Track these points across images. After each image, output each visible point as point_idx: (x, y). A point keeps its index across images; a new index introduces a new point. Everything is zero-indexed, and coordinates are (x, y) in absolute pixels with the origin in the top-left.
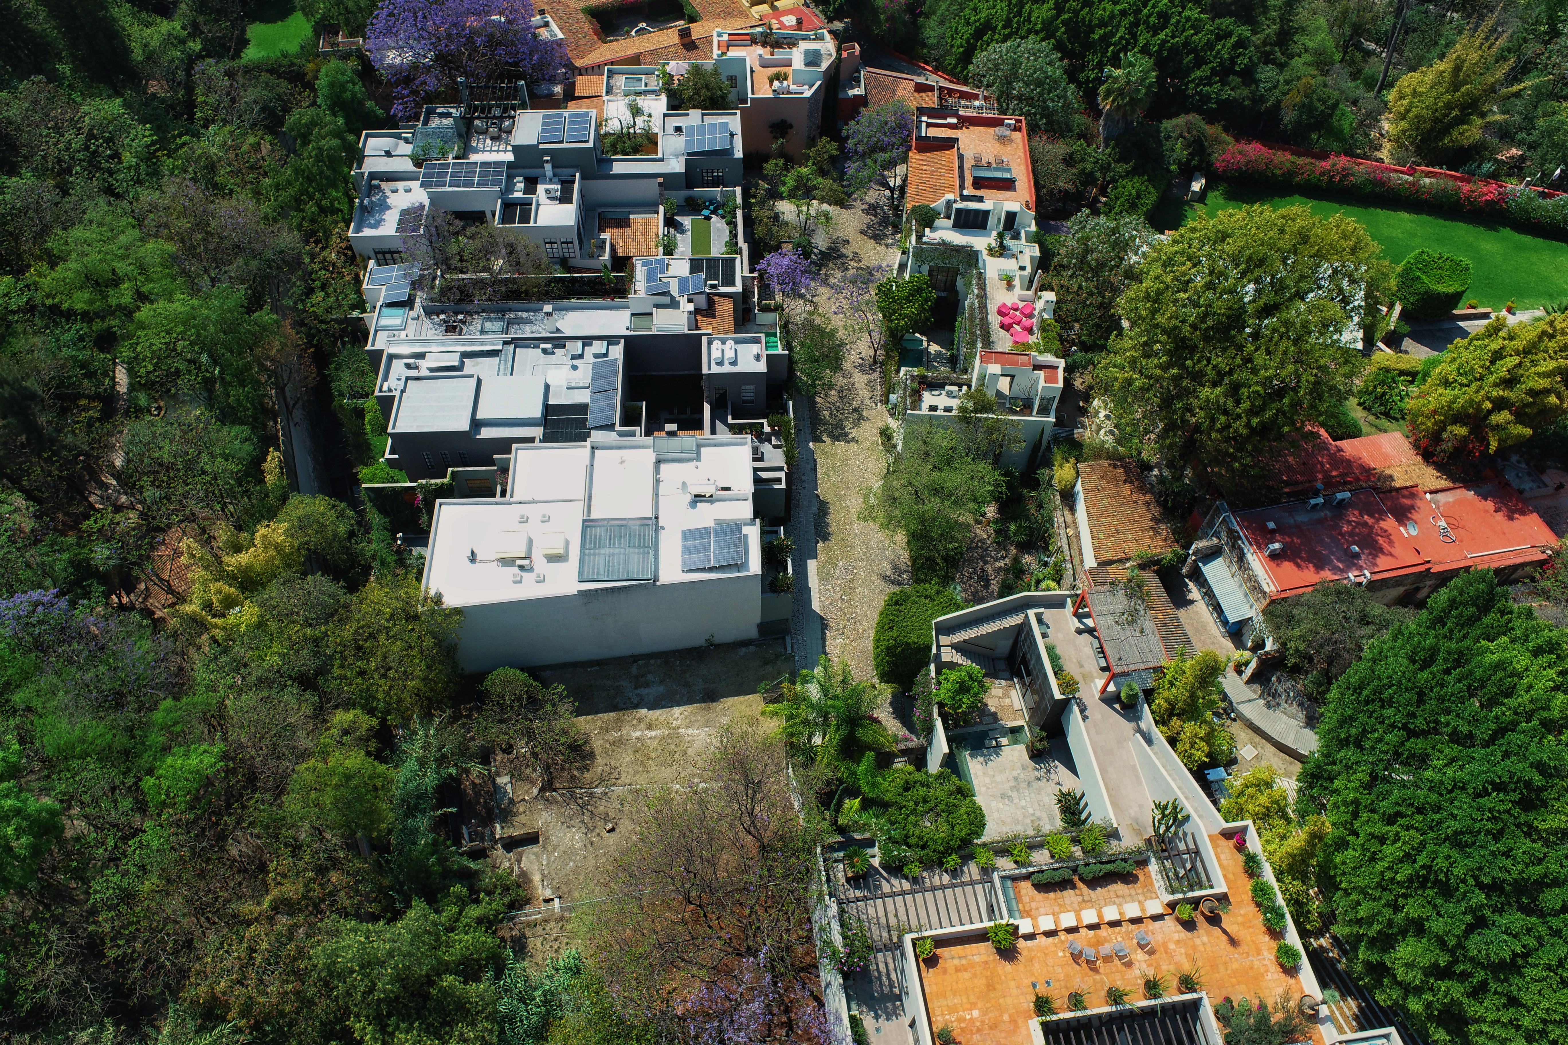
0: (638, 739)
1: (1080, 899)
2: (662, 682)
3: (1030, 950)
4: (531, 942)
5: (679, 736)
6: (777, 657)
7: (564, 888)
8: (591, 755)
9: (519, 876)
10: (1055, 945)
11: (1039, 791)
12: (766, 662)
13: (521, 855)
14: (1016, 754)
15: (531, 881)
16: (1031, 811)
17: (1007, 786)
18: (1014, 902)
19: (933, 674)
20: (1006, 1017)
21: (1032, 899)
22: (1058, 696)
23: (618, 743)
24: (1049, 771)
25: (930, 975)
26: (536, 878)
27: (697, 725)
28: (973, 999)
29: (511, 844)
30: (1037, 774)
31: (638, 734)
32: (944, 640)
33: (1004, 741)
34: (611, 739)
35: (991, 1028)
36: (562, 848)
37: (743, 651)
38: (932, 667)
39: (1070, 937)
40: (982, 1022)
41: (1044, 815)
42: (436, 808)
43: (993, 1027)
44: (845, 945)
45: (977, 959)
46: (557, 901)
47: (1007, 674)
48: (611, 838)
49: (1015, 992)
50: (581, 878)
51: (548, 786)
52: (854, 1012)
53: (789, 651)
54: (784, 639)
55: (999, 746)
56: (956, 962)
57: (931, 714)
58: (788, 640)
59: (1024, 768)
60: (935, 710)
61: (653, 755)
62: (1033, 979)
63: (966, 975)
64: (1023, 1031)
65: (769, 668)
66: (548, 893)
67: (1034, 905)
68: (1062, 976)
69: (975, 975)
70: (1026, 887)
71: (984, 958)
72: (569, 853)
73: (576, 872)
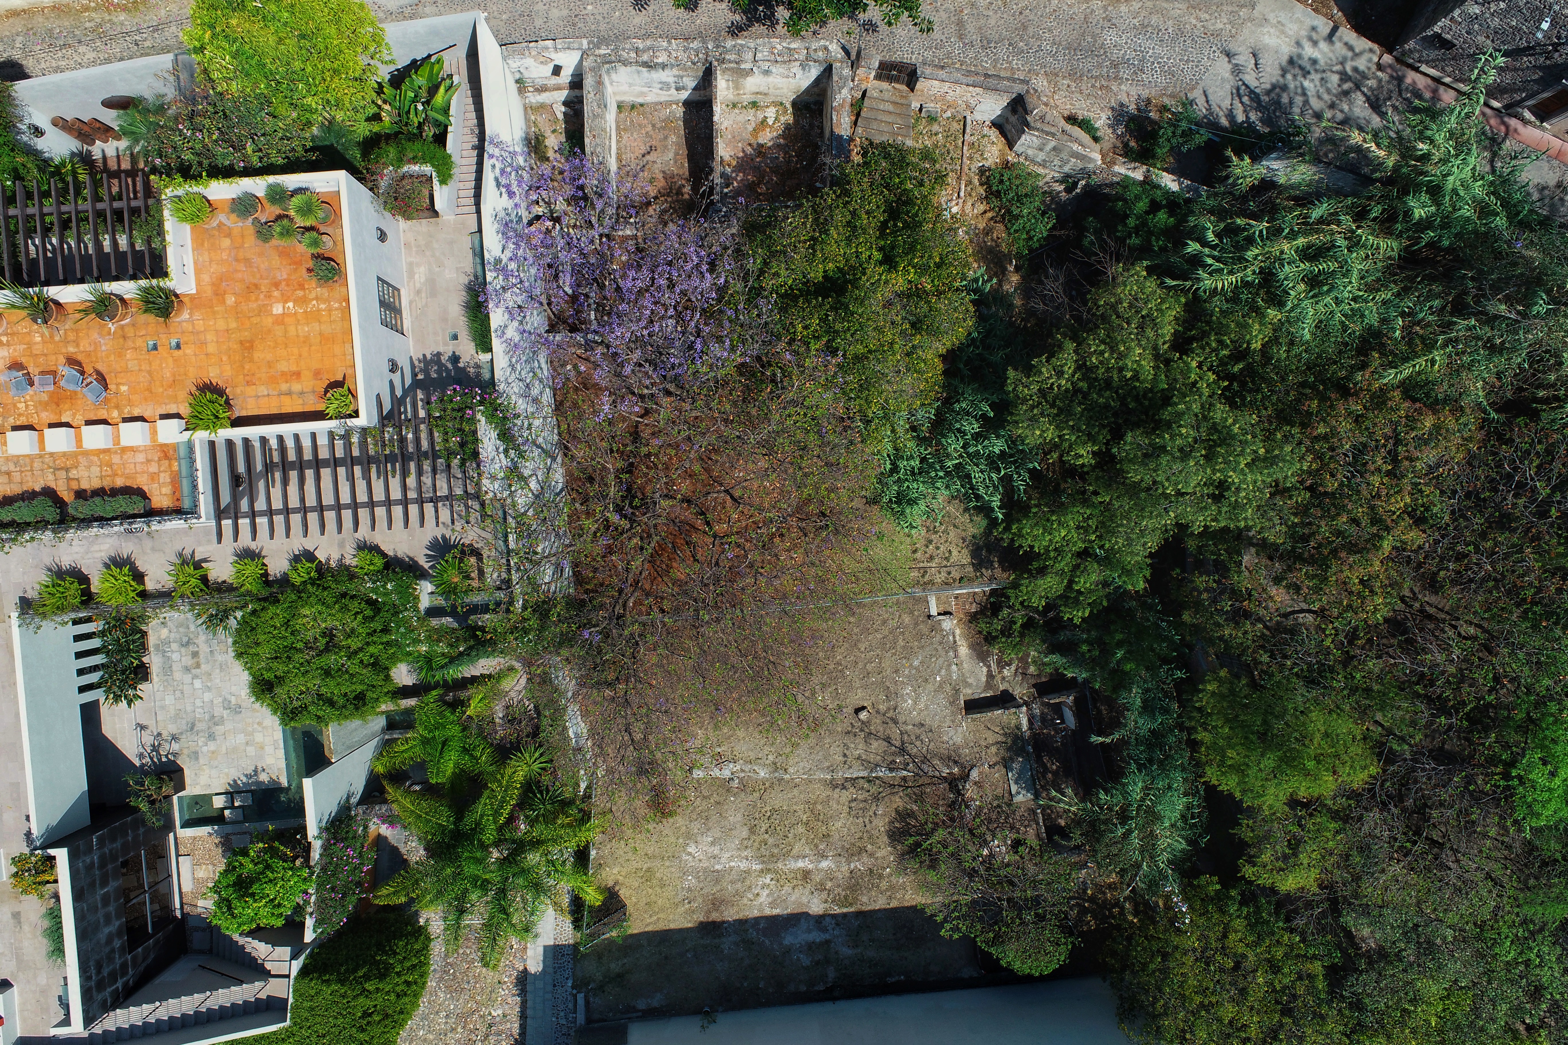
0: (824, 857)
1: (73, 473)
2: (788, 951)
3: (175, 399)
4: (966, 559)
5: (761, 858)
6: (601, 988)
7: (924, 628)
8: (895, 836)
9: (989, 654)
10: (130, 403)
11: (177, 716)
12: (619, 978)
13: (989, 685)
14: (203, 779)
15: (972, 647)
16: (198, 684)
17: (229, 726)
18: (184, 472)
19: (309, 922)
20: (231, 300)
21: (153, 477)
22: (61, 855)
23: (854, 851)
24: (155, 748)
25: (343, 370)
26: (964, 650)
27: (734, 876)
28: (279, 331)
29: (1004, 700)
30: (175, 747)
31: (824, 864)
32: (277, 988)
33: (219, 802)
34: (865, 858)
35: (256, 286)
36: (930, 687)
37: (656, 1001)
38: (309, 936)
39: (102, 414)
40: (269, 296)
41: (178, 675)
42: (1123, 743)
43: (252, 288)
44: (473, 420)
45: (263, 390)
46: (934, 611)
47: (191, 923)
48: (858, 697)
49: (210, 337)
50: (901, 643)
51: (955, 783)
52: (485, 357)
53: (580, 997)
54: (589, 1020)
55: (231, 794)
56: (296, 387)
57: (325, 848)
58: (581, 1018)
59: (195, 755)
60: (316, 854)
61: (801, 829)
62: (177, 353)
63: (283, 366)
64: (206, 278)
65: (615, 967)
66: (947, 624)
67: (154, 468)
68: (129, 355)
69: (270, 364)
70: (161, 498)
71: (250, 391)
72: (921, 679)
73: (908, 653)
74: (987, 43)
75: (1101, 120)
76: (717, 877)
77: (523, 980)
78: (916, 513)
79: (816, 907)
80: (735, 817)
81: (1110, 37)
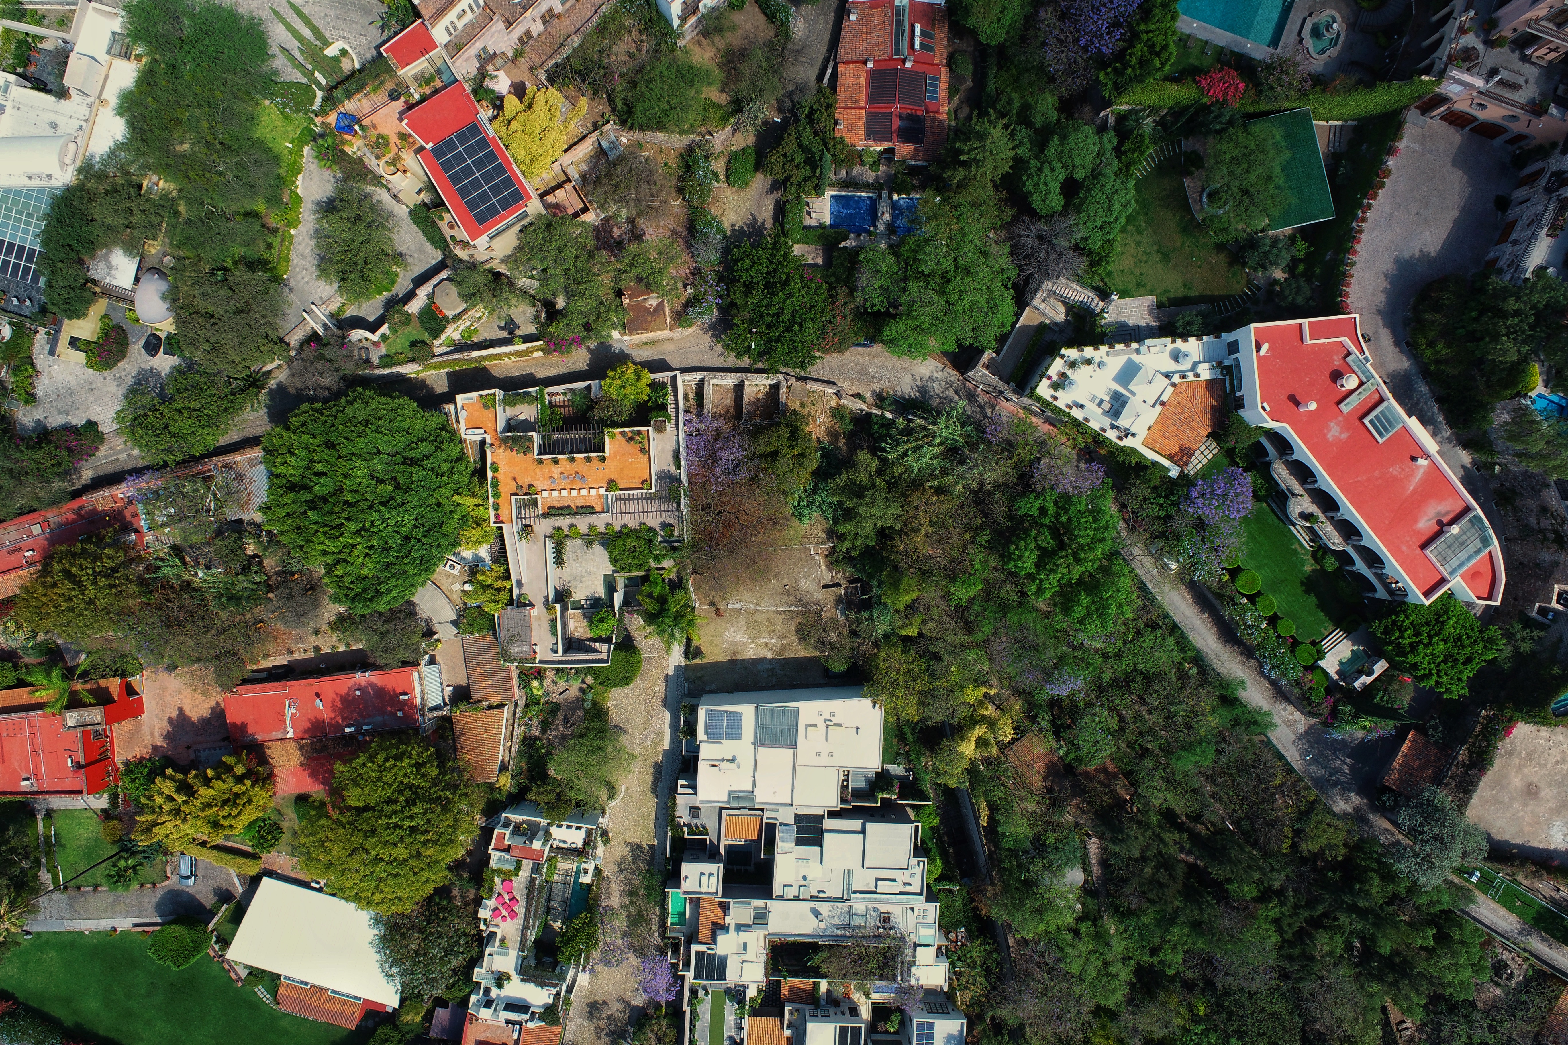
0: (773, 638)
1: (576, 502)
3: (604, 484)
4: (824, 536)
5: (751, 638)
6: (693, 681)
7: (809, 558)
8: (798, 631)
9: (832, 569)
10: (591, 483)
11: (572, 575)
12: (700, 678)
13: (831, 580)
14: (578, 595)
15: (826, 566)
17: (587, 579)
20: (619, 458)
21: (597, 503)
23: (783, 637)
25: (647, 477)
26: (823, 567)
27: (741, 644)
28: (630, 466)
29: (838, 585)
30: (570, 584)
31: (773, 641)
34: (787, 639)
36: (811, 579)
37: (713, 687)
39: (584, 486)
40: (628, 458)
43: (624, 455)
45: (626, 482)
46: (813, 553)
48: (785, 581)
49: (613, 467)
50: (800, 563)
51: (818, 613)
52: (678, 474)
53: (686, 684)
54: (689, 693)
55: (586, 600)
56: (634, 480)
61: (765, 628)
62: (604, 471)
63: (631, 475)
64: (614, 453)
65: (699, 674)
66: (817, 557)
67: (598, 501)
68: (592, 470)
69: (627, 475)
71: (623, 482)
72: (807, 576)
73: (803, 567)
74: (831, 370)
75: (868, 395)
76: (735, 643)
77: (667, 677)
78: (806, 519)
79: (770, 656)
80: (742, 623)
81: (871, 369)
